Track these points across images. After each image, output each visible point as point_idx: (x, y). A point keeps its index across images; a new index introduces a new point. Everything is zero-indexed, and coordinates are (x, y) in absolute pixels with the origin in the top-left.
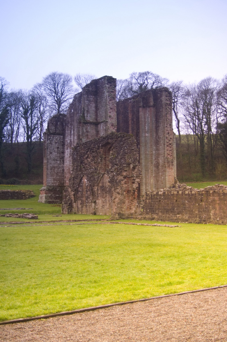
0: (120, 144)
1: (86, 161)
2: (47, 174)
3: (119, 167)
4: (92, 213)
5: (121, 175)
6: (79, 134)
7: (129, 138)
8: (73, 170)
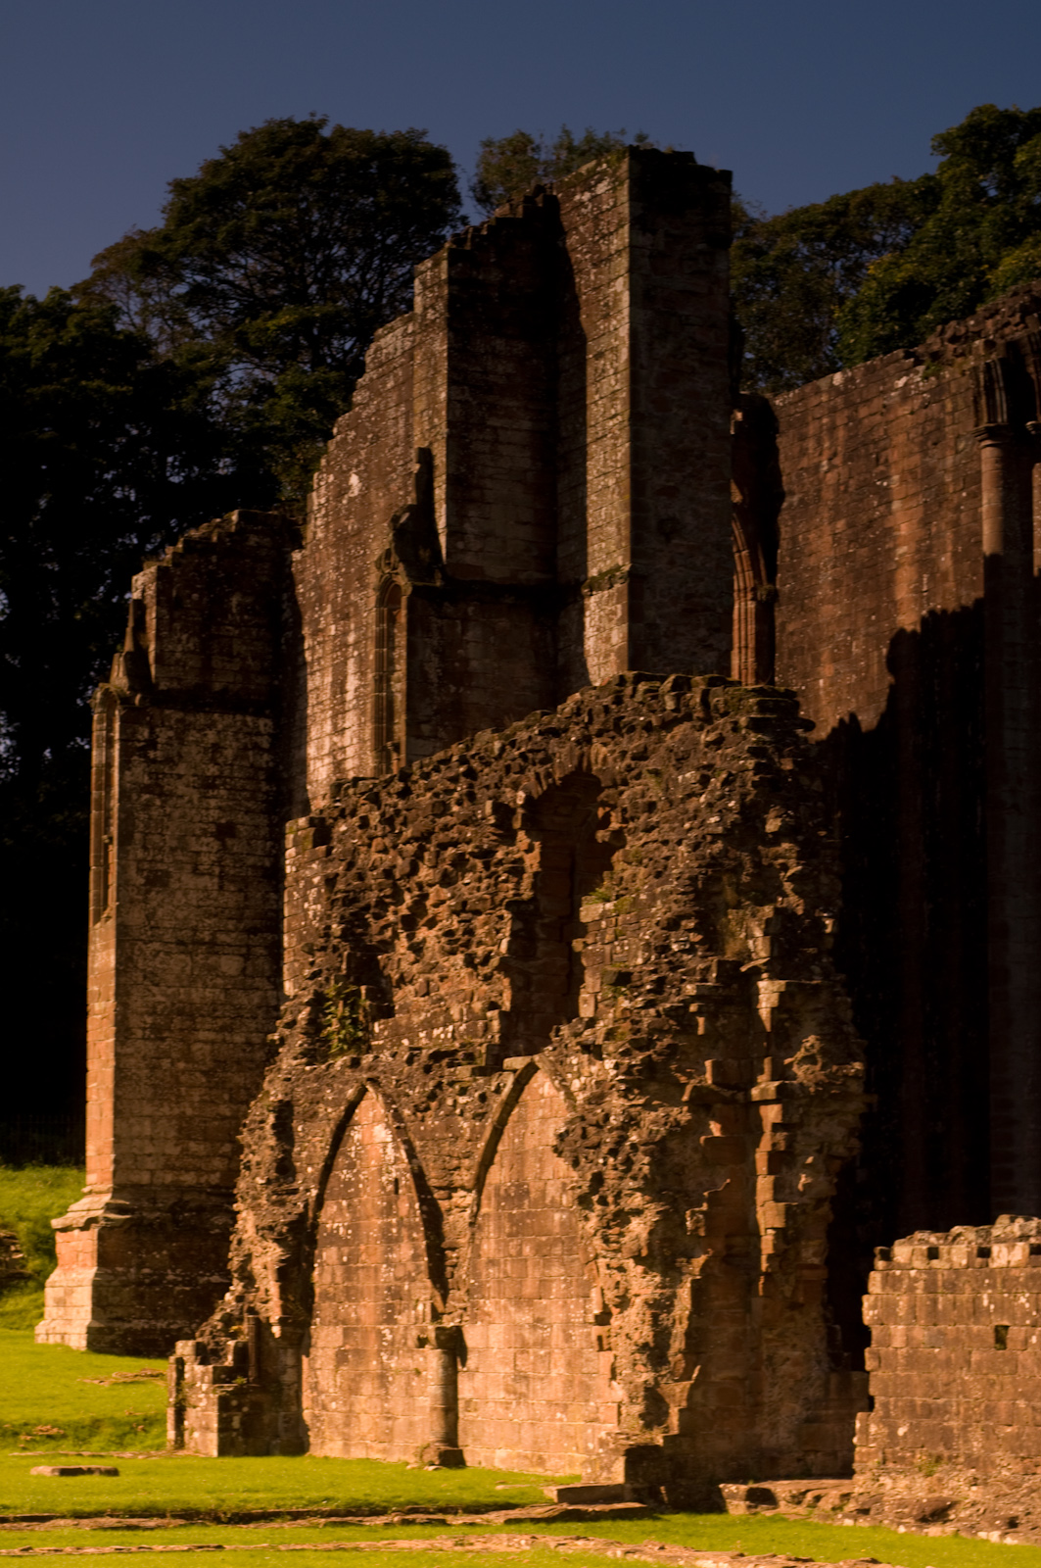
0: (675, 784)
1: (401, 948)
2: (119, 1078)
5: (664, 1081)
6: (378, 700)
7: (747, 727)
8: (282, 1041)
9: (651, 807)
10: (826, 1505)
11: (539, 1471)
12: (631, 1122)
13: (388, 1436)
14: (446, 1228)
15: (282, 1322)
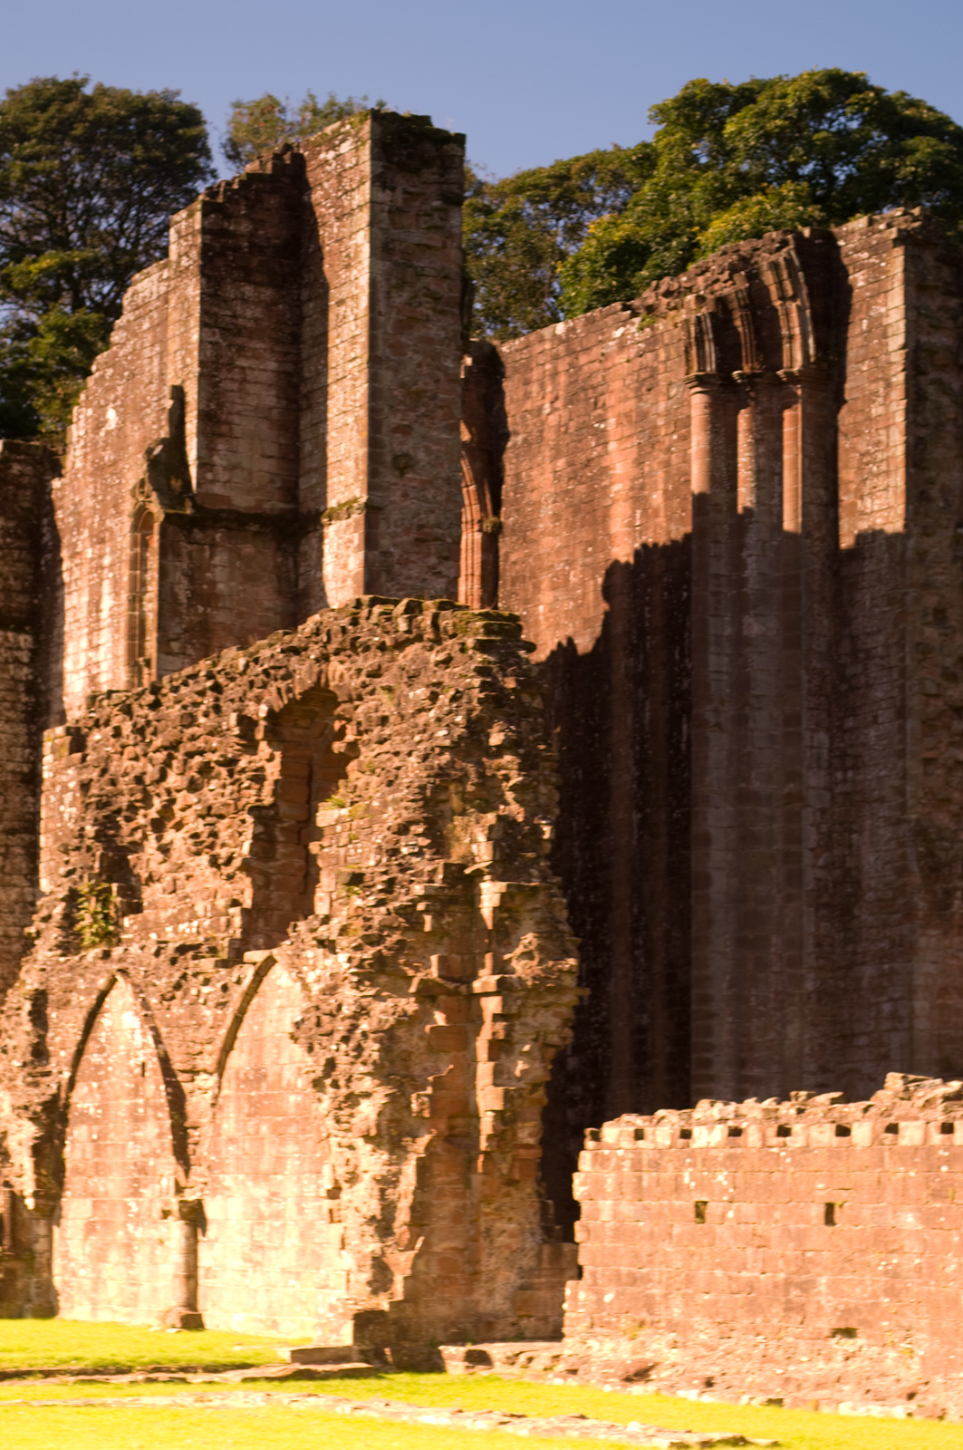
0: (407, 700)
1: (150, 849)
5: (393, 974)
6: (131, 618)
7: (474, 648)
8: (39, 934)
9: (384, 721)
10: (537, 1365)
11: (273, 1334)
12: (362, 1012)
13: (133, 1301)
14: (189, 1108)
15: (36, 1195)
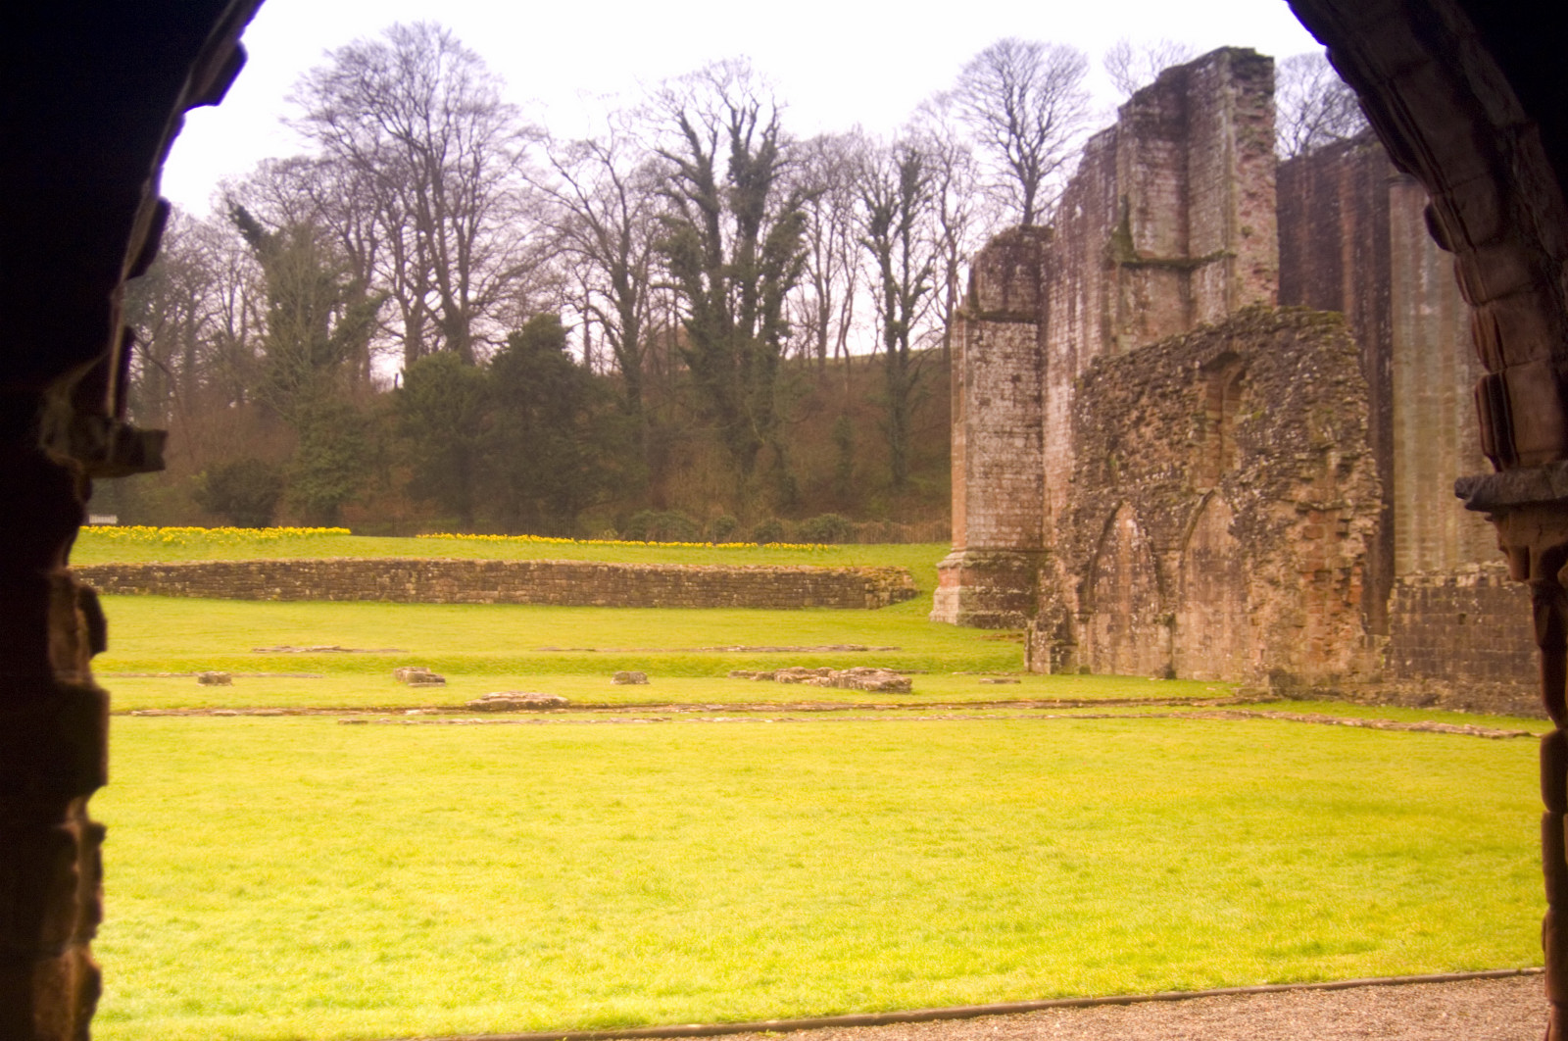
0: (1283, 359)
1: (1132, 436)
2: (969, 497)
3: (1275, 464)
4: (1156, 672)
5: (1284, 500)
6: (1103, 316)
7: (1321, 331)
8: (1075, 480)
10: (1368, 697)
14: (1166, 568)
15: (1079, 611)
